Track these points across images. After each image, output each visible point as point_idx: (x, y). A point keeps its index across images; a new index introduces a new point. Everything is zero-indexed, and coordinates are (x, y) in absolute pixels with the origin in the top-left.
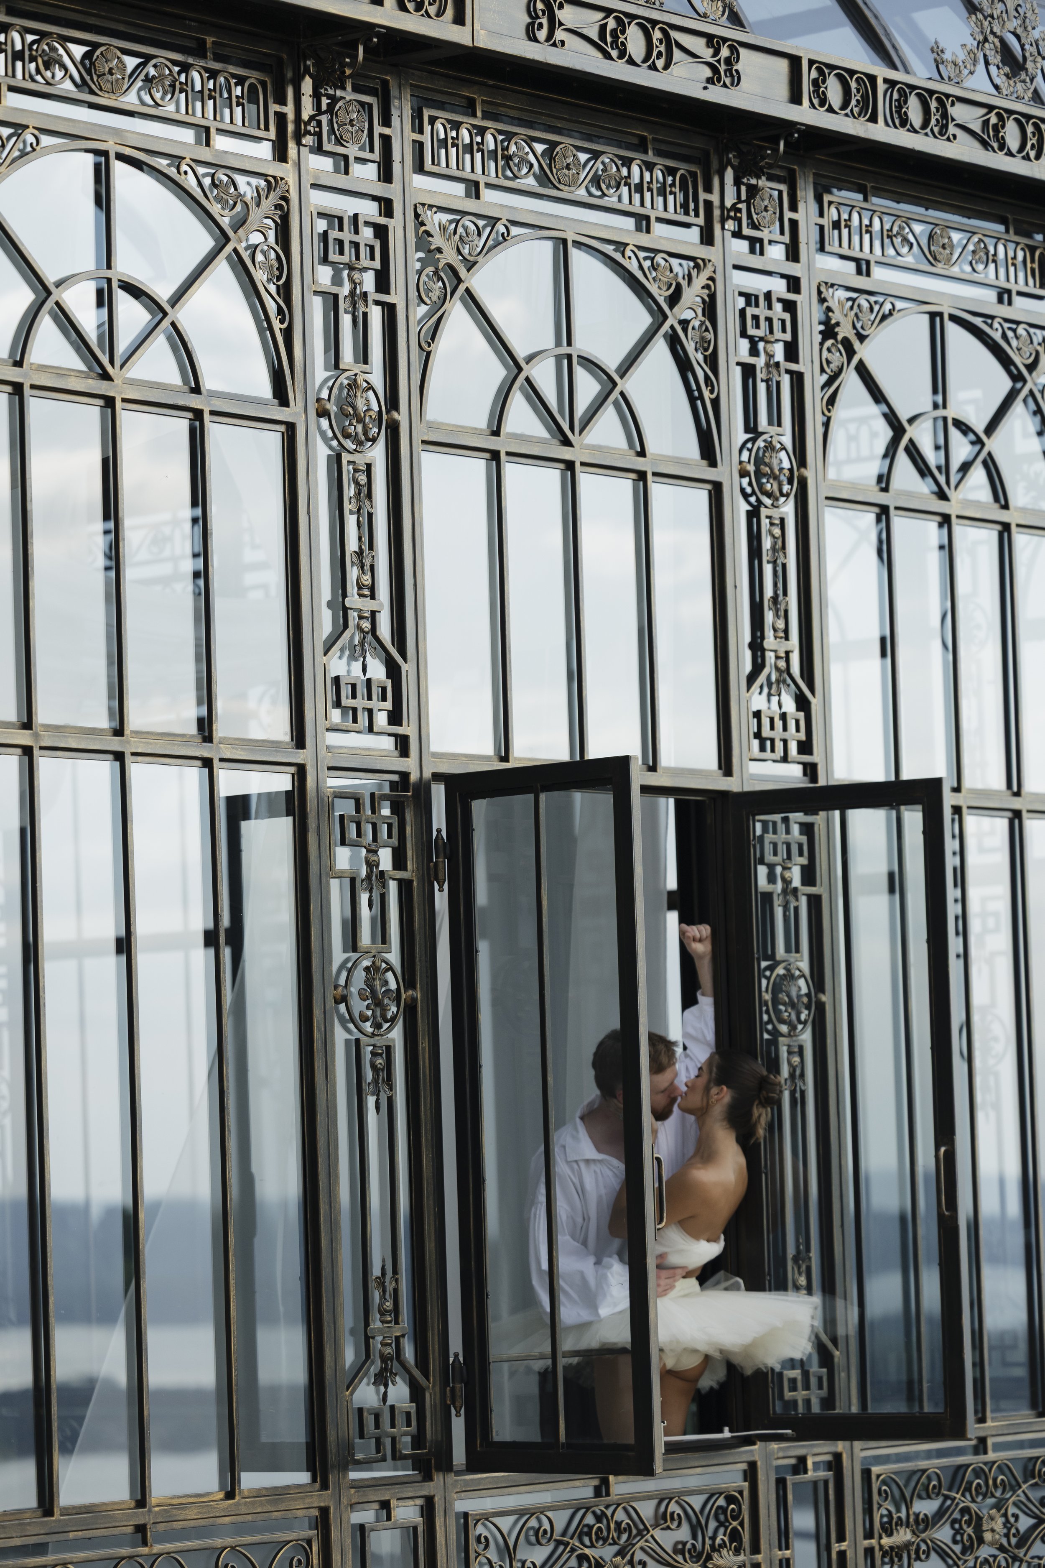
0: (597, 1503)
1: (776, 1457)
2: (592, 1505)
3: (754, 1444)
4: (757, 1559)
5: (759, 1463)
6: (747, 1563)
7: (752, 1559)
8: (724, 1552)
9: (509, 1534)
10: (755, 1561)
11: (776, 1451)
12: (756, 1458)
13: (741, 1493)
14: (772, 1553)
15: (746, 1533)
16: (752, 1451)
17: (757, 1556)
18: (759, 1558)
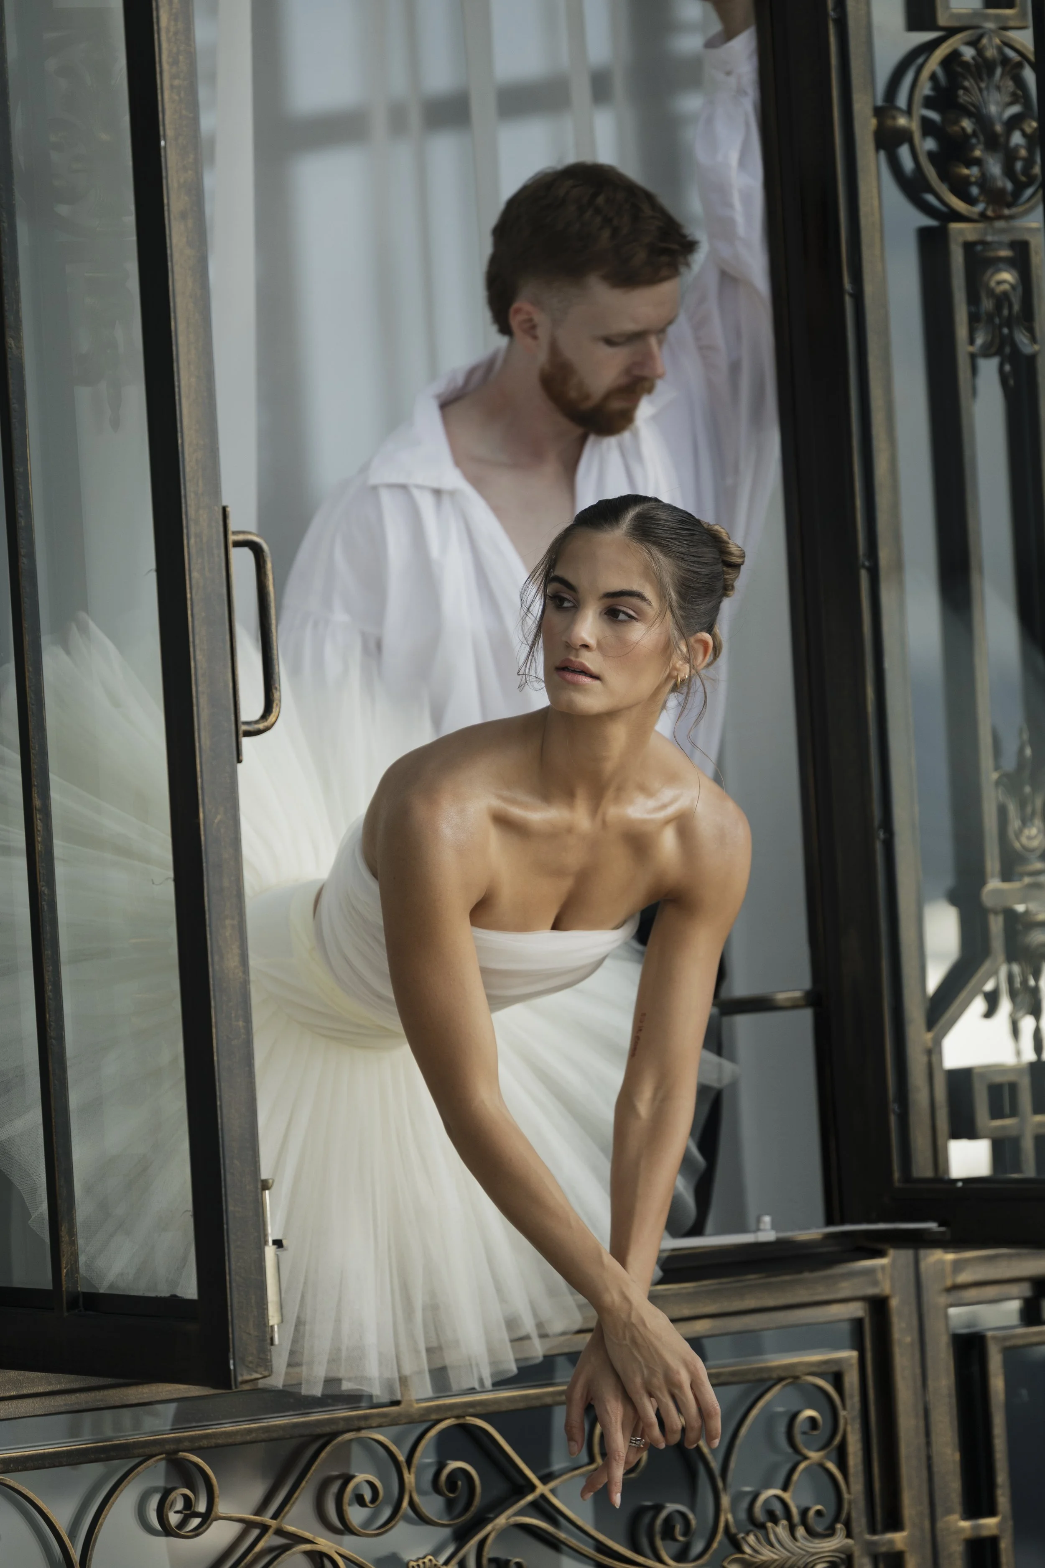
0: (357, 1424)
1: (949, 1283)
2: (341, 1426)
3: (881, 1254)
4: (891, 1542)
5: (894, 1303)
6: (857, 1553)
7: (874, 1544)
8: (781, 1530)
9: (72, 1534)
10: (883, 1549)
11: (948, 1269)
12: (885, 1288)
13: (837, 1379)
14: (940, 1525)
15: (852, 1479)
16: (871, 1272)
17: (889, 1536)
18: (898, 1539)
